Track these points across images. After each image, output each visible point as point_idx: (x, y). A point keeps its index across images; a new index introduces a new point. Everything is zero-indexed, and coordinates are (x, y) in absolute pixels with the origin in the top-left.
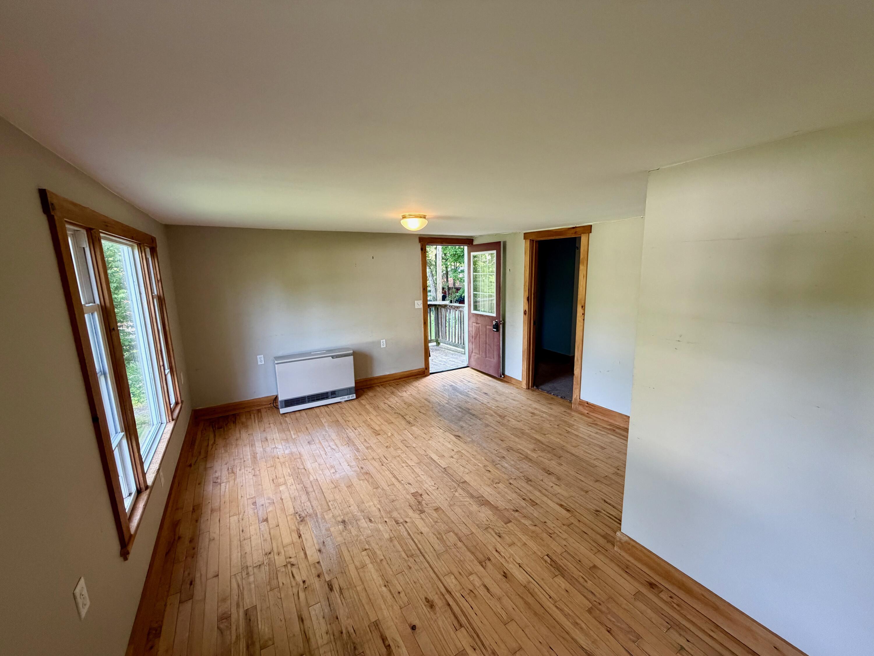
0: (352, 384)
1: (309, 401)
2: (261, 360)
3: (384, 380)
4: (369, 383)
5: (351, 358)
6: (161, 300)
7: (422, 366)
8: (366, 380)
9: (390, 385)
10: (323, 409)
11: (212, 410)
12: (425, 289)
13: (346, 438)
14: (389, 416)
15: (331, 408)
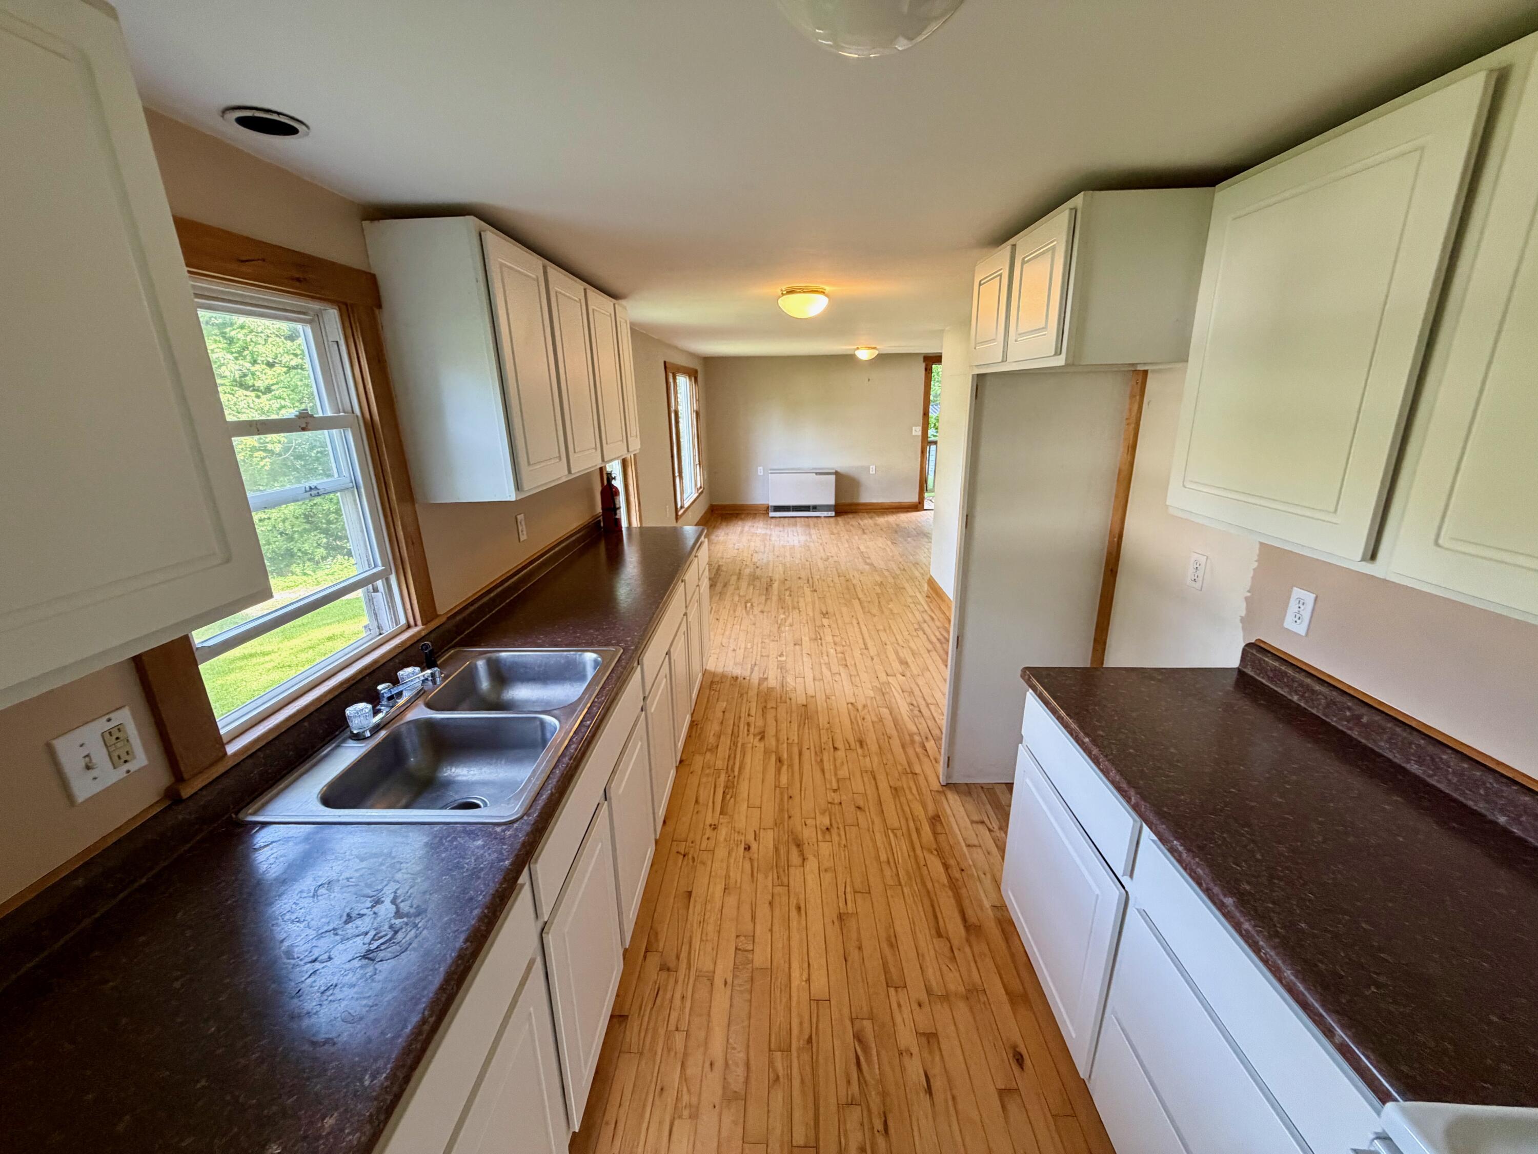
0: (832, 502)
1: (793, 511)
2: (760, 471)
3: (869, 507)
4: (853, 507)
5: (833, 477)
6: (697, 413)
7: (915, 499)
8: (851, 505)
9: (874, 512)
10: (802, 519)
11: (724, 507)
12: (926, 414)
13: (807, 532)
14: (851, 528)
15: (810, 519)
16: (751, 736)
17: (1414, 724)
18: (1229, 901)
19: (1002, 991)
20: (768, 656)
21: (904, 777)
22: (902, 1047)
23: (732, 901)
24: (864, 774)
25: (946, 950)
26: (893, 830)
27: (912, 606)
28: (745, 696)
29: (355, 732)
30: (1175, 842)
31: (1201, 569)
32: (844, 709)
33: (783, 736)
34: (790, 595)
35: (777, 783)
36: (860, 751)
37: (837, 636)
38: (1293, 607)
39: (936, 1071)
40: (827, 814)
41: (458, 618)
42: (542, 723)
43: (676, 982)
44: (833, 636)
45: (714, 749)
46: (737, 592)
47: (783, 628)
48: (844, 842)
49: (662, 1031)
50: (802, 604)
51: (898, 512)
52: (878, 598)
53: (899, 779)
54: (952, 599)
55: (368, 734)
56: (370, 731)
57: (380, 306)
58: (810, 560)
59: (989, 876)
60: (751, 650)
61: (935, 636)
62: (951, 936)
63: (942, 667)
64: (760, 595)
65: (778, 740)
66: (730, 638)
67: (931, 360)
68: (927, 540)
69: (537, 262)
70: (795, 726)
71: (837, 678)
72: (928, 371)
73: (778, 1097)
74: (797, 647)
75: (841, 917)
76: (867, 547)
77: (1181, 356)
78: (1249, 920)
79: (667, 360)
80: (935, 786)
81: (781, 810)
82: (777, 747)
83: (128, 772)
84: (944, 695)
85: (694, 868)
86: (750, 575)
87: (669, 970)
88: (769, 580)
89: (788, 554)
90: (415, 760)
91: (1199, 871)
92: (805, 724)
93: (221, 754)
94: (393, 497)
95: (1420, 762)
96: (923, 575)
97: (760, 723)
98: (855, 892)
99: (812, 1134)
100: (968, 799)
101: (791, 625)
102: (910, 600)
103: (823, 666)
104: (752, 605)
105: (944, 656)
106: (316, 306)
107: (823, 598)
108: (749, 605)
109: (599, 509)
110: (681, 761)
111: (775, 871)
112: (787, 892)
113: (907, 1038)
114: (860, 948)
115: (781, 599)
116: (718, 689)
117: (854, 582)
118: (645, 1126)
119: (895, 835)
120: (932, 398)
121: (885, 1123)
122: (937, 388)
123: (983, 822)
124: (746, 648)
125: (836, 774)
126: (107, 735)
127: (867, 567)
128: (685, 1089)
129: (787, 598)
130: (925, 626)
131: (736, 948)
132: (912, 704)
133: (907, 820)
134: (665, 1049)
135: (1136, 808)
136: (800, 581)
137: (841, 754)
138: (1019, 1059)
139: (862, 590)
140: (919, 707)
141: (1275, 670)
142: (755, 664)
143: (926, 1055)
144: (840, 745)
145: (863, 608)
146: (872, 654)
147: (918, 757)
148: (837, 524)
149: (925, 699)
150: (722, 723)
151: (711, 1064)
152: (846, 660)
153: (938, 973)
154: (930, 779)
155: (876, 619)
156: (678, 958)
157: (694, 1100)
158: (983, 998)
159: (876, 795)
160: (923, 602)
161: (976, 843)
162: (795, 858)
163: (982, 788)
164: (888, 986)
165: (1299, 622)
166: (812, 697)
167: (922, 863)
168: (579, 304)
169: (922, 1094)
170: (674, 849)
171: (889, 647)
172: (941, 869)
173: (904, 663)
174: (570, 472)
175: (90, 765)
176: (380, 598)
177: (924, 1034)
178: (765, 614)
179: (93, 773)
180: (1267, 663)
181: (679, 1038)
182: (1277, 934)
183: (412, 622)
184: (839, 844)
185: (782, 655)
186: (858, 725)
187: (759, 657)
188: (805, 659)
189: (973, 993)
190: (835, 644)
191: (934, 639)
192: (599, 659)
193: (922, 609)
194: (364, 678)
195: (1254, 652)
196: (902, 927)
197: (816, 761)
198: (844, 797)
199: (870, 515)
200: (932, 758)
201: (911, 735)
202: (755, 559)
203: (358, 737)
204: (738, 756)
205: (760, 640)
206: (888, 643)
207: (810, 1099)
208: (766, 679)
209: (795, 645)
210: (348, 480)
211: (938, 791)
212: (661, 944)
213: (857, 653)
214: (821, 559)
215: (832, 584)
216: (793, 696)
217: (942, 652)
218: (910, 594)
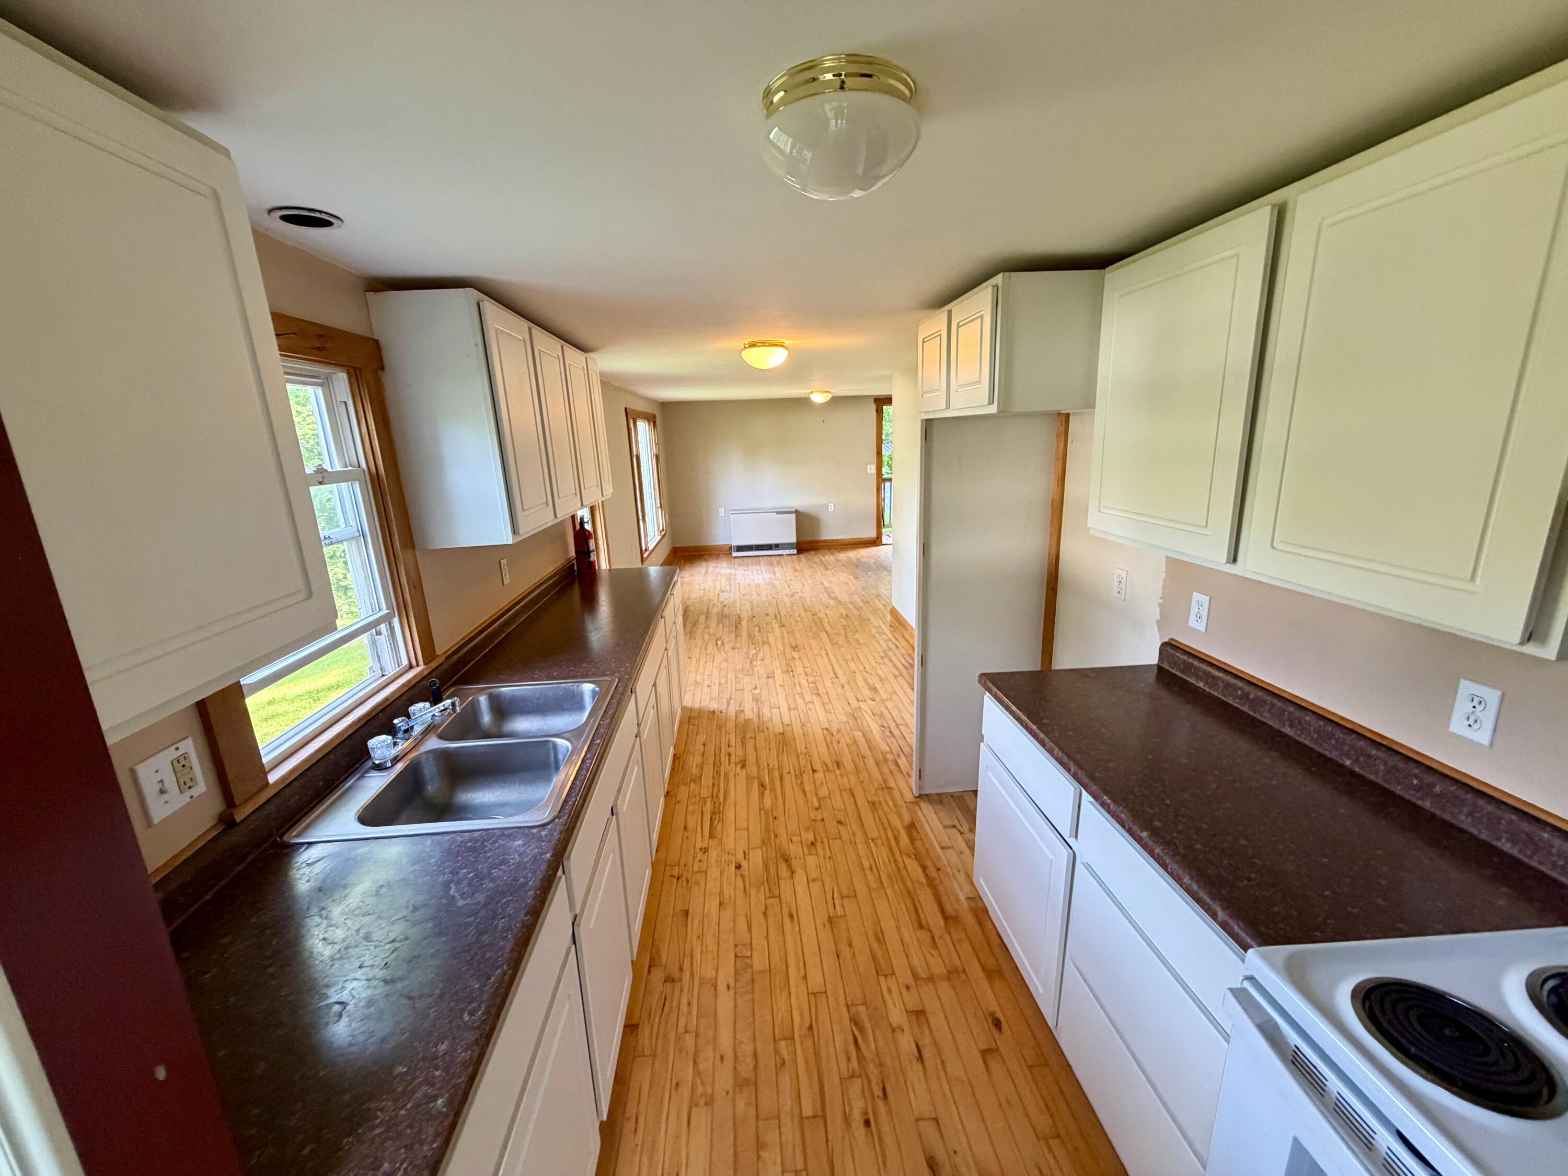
0: (793, 540)
2: (722, 512)
3: (830, 544)
4: (815, 544)
5: (794, 515)
6: (657, 457)
7: (873, 534)
8: (812, 542)
9: (835, 549)
10: (766, 558)
11: (686, 549)
12: (879, 453)
13: (771, 571)
14: (814, 565)
15: (773, 558)
16: (733, 765)
17: (1286, 696)
18: (1144, 834)
19: (980, 969)
20: (742, 690)
21: (880, 792)
22: (895, 1025)
23: (727, 915)
24: (844, 793)
25: (928, 939)
26: (873, 840)
27: (877, 635)
28: (724, 728)
29: (377, 762)
30: (1105, 797)
31: (1123, 581)
32: (819, 734)
33: (764, 763)
34: (759, 631)
35: (761, 806)
36: (838, 772)
37: (808, 667)
38: (1194, 609)
39: (926, 1041)
40: (811, 829)
41: (455, 658)
42: (555, 745)
43: (682, 990)
44: (804, 667)
45: (698, 779)
46: (707, 630)
47: (755, 663)
48: (829, 854)
49: (672, 1035)
50: (771, 640)
51: (858, 548)
52: (845, 629)
53: (876, 794)
54: (914, 627)
55: (389, 764)
56: (391, 762)
57: (383, 369)
58: (776, 597)
59: (962, 873)
60: (725, 685)
61: (901, 662)
62: (932, 926)
63: (909, 690)
64: (730, 632)
65: (758, 767)
66: (703, 674)
67: (883, 401)
68: (886, 573)
69: (524, 324)
70: (774, 753)
71: (811, 706)
72: (879, 412)
73: (786, 1079)
74: (770, 680)
75: (830, 920)
76: (831, 582)
77: (1089, 403)
78: (1159, 846)
79: (628, 407)
80: (910, 798)
81: (768, 830)
82: (759, 772)
83: (192, 797)
84: (912, 715)
85: (689, 890)
86: (718, 614)
87: (673, 980)
88: (737, 618)
89: (754, 592)
90: (432, 788)
91: (1123, 816)
92: (783, 751)
93: (264, 783)
94: (397, 544)
95: (1291, 726)
96: (884, 606)
97: (740, 752)
98: (842, 897)
99: (819, 1105)
100: (941, 807)
101: (763, 660)
102: (874, 630)
103: (797, 697)
104: (722, 642)
105: (911, 682)
106: (325, 370)
107: (791, 633)
108: (719, 642)
109: (572, 553)
110: (667, 792)
111: (766, 885)
112: (778, 902)
113: (897, 1016)
114: (850, 945)
115: (750, 636)
116: (696, 723)
117: (820, 615)
118: (664, 1116)
119: (876, 844)
120: (884, 437)
121: (884, 1090)
122: (888, 427)
123: (954, 826)
124: (720, 684)
125: (816, 795)
126: (175, 763)
127: (831, 602)
128: (699, 1082)
129: (757, 634)
130: (890, 653)
131: (736, 956)
132: (883, 726)
133: (885, 829)
134: (677, 1051)
135: (1075, 776)
136: (767, 617)
137: (819, 776)
138: (997, 1024)
139: (829, 623)
140: (889, 728)
141: (1184, 662)
142: (731, 698)
143: (916, 1030)
144: (818, 766)
145: (831, 640)
146: (842, 682)
147: (892, 773)
148: (800, 561)
149: (895, 721)
150: (703, 754)
151: (722, 1058)
152: (818, 689)
153: (922, 960)
154: (904, 792)
155: (843, 650)
156: (681, 969)
157: (709, 1091)
158: (963, 977)
159: (855, 811)
160: (888, 632)
161: (950, 845)
162: (784, 872)
163: (952, 796)
164: (878, 975)
165: (1199, 621)
166: (789, 725)
167: (902, 866)
168: (557, 360)
169: (915, 1061)
170: (668, 873)
171: (858, 675)
172: (919, 870)
173: (874, 689)
174: (556, 517)
175: (163, 789)
176: (383, 640)
177: (913, 1012)
178: (736, 650)
179: (165, 797)
180: (1178, 657)
181: (689, 1040)
182: (1179, 853)
183: (414, 662)
184: (824, 858)
185: (755, 688)
186: (834, 748)
187: (734, 692)
188: (779, 691)
189: (954, 974)
190: (807, 675)
191: (900, 666)
192: (597, 689)
193: (886, 638)
194: (377, 714)
195: (1168, 649)
196: (888, 925)
197: (796, 783)
198: (826, 815)
199: (831, 551)
200: (905, 773)
201: (884, 754)
202: (722, 599)
203: (380, 768)
204: (722, 785)
205: (734, 676)
206: (857, 671)
207: (815, 1077)
208: (743, 711)
209: (768, 677)
210: (355, 530)
211: (912, 803)
212: (664, 959)
213: (828, 683)
214: (787, 595)
215: (799, 619)
216: (770, 726)
217: (907, 676)
218: (875, 625)
